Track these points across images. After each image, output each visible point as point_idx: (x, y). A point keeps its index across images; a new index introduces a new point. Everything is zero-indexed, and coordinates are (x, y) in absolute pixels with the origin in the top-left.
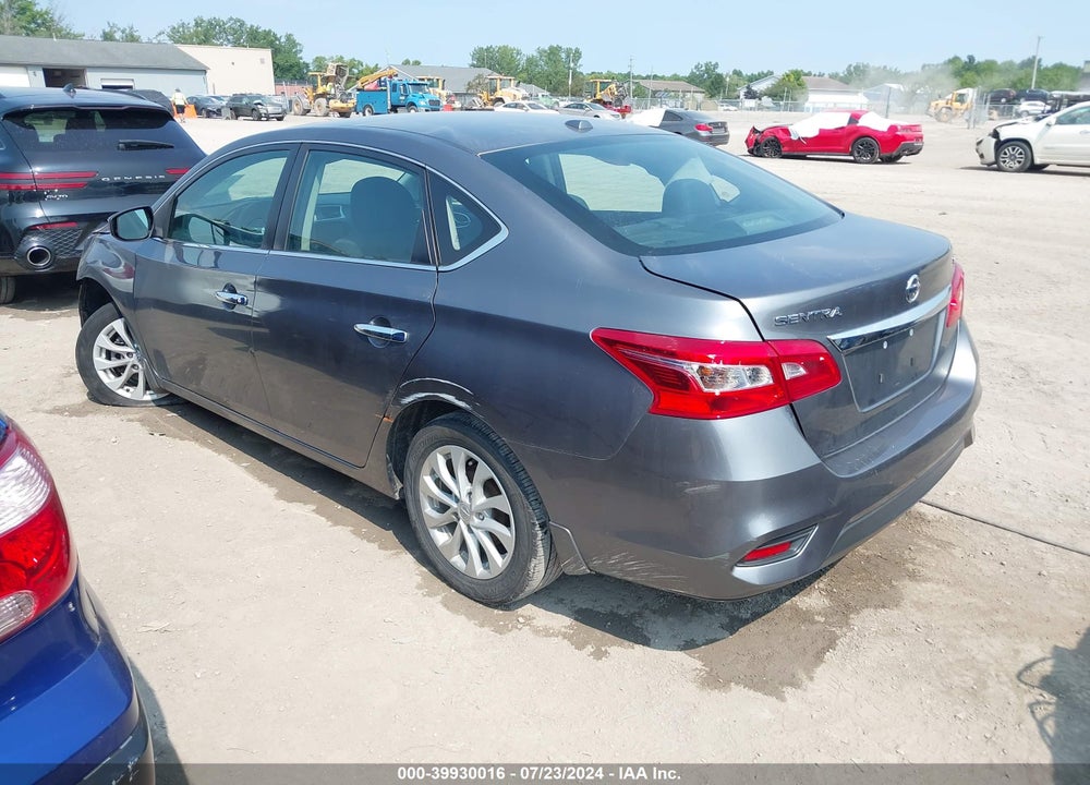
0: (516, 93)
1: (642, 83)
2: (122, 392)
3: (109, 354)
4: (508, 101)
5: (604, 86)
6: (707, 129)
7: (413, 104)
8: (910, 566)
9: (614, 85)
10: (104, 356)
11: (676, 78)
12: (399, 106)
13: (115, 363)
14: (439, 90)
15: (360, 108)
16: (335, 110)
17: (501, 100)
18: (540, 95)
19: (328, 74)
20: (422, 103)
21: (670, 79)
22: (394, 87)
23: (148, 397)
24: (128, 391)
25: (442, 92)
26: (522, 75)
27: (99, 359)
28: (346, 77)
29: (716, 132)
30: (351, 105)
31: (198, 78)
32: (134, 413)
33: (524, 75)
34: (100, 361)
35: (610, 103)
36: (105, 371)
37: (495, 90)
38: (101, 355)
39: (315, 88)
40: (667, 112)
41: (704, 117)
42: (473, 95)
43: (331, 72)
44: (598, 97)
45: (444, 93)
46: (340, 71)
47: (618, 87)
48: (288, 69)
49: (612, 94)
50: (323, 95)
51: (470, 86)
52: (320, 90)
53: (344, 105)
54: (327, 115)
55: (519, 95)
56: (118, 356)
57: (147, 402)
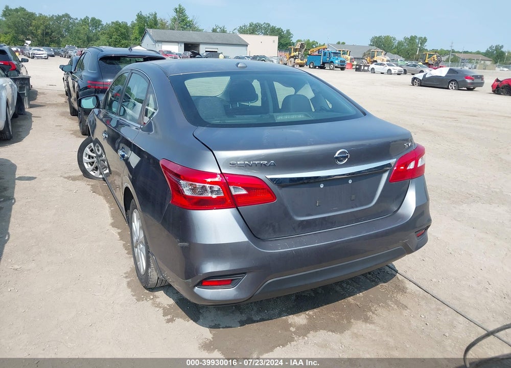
0: (384, 58)
1: (457, 55)
2: (92, 173)
3: (90, 157)
4: (379, 62)
5: (430, 55)
6: (471, 79)
7: (332, 62)
8: (370, 314)
9: (435, 56)
10: (88, 157)
11: (478, 53)
12: (325, 63)
13: (91, 160)
14: (347, 56)
15: (308, 63)
16: (297, 64)
17: (376, 61)
18: (399, 60)
19: (297, 47)
20: (337, 62)
21: (474, 53)
22: (325, 54)
23: (101, 176)
24: (94, 172)
25: (348, 57)
26: (394, 50)
27: (85, 158)
28: (304, 49)
29: (476, 81)
30: (305, 62)
31: (244, 48)
32: (93, 182)
33: (396, 50)
34: (85, 159)
35: (432, 65)
36: (87, 163)
37: (374, 57)
38: (86, 157)
39: (290, 54)
40: (450, 69)
41: (472, 73)
42: (364, 59)
43: (298, 46)
44: (426, 61)
45: (349, 57)
46: (302, 46)
47: (437, 57)
48: (284, 45)
49: (434, 60)
50: (292, 57)
51: (365, 55)
52: (292, 55)
53: (302, 62)
54: (293, 66)
55: (385, 59)
56: (93, 158)
57: (100, 178)
